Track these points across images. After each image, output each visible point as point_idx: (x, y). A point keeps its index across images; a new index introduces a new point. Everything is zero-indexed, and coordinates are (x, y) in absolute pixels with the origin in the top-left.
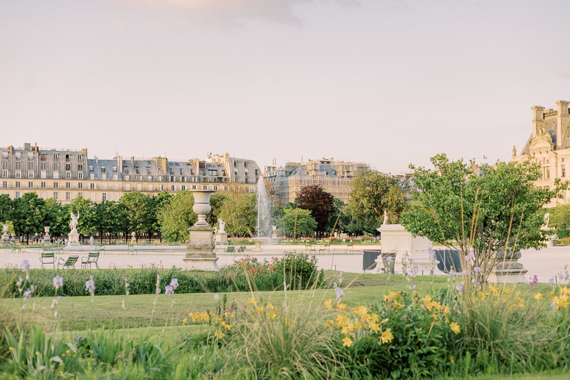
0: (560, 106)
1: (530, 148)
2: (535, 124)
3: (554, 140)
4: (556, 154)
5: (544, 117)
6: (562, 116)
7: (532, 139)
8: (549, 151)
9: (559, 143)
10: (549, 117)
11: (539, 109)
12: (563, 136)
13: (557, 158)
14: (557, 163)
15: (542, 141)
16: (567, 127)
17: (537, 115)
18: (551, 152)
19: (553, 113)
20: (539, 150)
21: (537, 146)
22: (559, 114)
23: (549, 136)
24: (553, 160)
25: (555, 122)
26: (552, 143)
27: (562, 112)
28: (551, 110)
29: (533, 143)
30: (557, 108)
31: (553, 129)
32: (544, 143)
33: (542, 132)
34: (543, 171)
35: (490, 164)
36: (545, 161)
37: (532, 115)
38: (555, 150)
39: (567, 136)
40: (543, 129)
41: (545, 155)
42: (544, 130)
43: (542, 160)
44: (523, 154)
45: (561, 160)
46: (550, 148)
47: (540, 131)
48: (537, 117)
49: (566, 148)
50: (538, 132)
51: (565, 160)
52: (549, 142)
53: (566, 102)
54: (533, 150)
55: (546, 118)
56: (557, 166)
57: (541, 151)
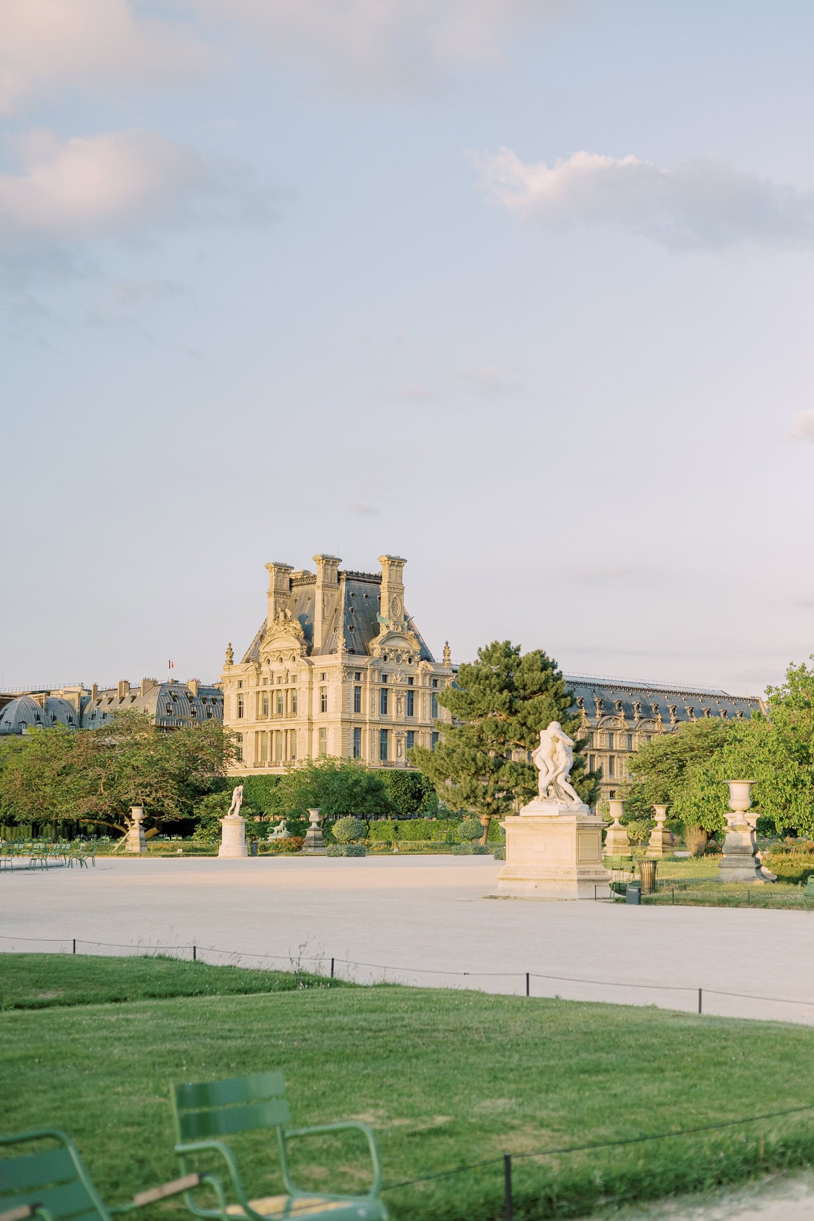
0: (322, 565)
1: (261, 649)
2: (272, 599)
3: (308, 635)
4: (310, 664)
5: (291, 587)
6: (325, 586)
7: (265, 631)
8: (298, 658)
9: (317, 642)
10: (300, 588)
11: (282, 569)
12: (326, 627)
13: (311, 671)
14: (311, 682)
15: (285, 636)
16: (333, 609)
17: (276, 580)
18: (301, 660)
19: (308, 578)
20: (278, 654)
21: (275, 645)
22: (319, 582)
23: (299, 626)
24: (304, 677)
25: (311, 598)
26: (304, 642)
27: (324, 578)
28: (305, 572)
29: (268, 638)
30: (316, 569)
31: (306, 611)
32: (288, 641)
33: (286, 616)
34: (284, 699)
35: (182, 681)
36: (290, 678)
37: (267, 581)
38: (309, 655)
39: (332, 627)
40: (287, 610)
41: (289, 664)
42: (289, 613)
43: (283, 675)
44: (248, 661)
45: (319, 676)
46: (299, 651)
47: (282, 615)
48: (276, 586)
49: (331, 653)
50: (276, 618)
51: (327, 676)
52: (298, 638)
53: (333, 558)
54: (265, 655)
55: (294, 589)
56: (311, 689)
57: (282, 656)
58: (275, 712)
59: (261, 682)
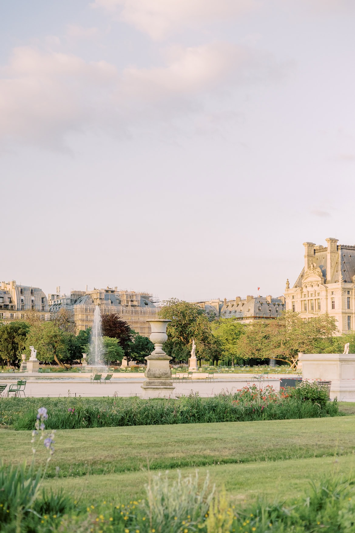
0: (330, 243)
1: (302, 281)
2: (306, 259)
3: (324, 275)
4: (326, 287)
5: (315, 253)
6: (331, 252)
7: (303, 273)
8: (320, 285)
9: (329, 278)
10: (319, 253)
11: (310, 245)
12: (332, 270)
13: (327, 291)
14: (327, 296)
15: (314, 275)
16: (335, 262)
17: (308, 250)
18: (322, 286)
19: (322, 249)
20: (310, 283)
21: (309, 279)
22: (329, 250)
23: (320, 271)
24: (323, 293)
25: (325, 258)
26: (323, 277)
27: (331, 248)
28: (320, 246)
29: (305, 277)
30: (326, 244)
31: (322, 264)
32: (315, 277)
33: (314, 266)
34: (314, 303)
35: (264, 296)
36: (317, 294)
37: (304, 251)
38: (325, 284)
39: (335, 270)
40: (314, 264)
41: (316, 288)
42: (315, 265)
43: (313, 293)
44: (296, 287)
45: (331, 293)
46: (321, 282)
47: (312, 266)
48: (308, 253)
49: (336, 282)
50: (309, 267)
51: (334, 293)
52: (320, 276)
53: (334, 239)
54: (305, 284)
55: (316, 254)
56: (327, 299)
57: (312, 284)
58: (310, 309)
59: (303, 296)
